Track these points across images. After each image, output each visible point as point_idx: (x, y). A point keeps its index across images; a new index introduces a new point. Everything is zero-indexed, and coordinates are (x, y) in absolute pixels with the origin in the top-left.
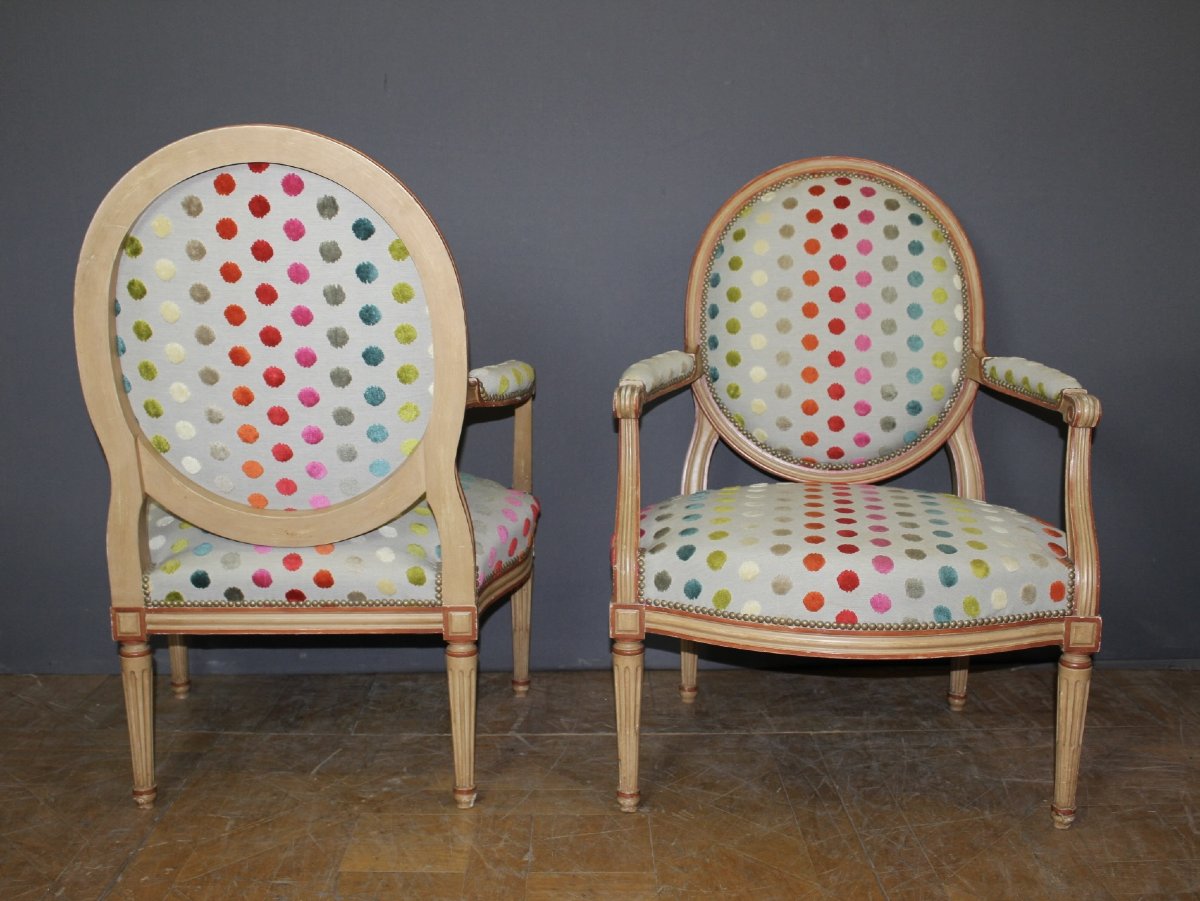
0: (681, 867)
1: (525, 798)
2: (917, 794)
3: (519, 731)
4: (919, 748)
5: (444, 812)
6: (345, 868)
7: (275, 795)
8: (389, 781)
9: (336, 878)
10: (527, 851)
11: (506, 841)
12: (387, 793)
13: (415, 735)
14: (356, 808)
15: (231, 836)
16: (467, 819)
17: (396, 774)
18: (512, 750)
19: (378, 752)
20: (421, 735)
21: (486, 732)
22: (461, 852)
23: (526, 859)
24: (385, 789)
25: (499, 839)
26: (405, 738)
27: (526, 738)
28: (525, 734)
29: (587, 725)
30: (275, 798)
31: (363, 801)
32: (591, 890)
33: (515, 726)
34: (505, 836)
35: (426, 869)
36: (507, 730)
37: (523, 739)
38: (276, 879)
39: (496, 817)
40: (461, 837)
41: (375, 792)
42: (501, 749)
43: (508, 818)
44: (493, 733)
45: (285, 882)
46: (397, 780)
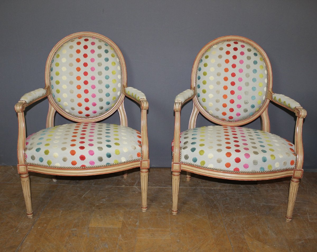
0: (177, 228)
1: (137, 206)
2: (239, 207)
3: (136, 186)
4: (240, 194)
5: (116, 209)
6: (90, 226)
7: (73, 203)
8: (102, 200)
9: (88, 229)
10: (137, 222)
11: (132, 219)
12: (102, 203)
13: (109, 186)
14: (93, 208)
15: (61, 216)
16: (122, 212)
17: (104, 198)
18: (134, 191)
19: (99, 191)
20: (111, 186)
21: (128, 186)
22: (120, 221)
23: (137, 224)
24: (101, 202)
25: (130, 218)
26: (107, 187)
27: (138, 188)
28: (137, 187)
29: (154, 184)
30: (73, 204)
31: (95, 206)
32: (153, 234)
33: (135, 184)
34: (132, 217)
35: (111, 226)
36: (133, 185)
37: (137, 188)
38: (73, 229)
39: (130, 211)
40: (120, 217)
41: (99, 203)
42: (131, 191)
43: (132, 212)
44: (130, 186)
45: (75, 229)
46: (104, 200)
